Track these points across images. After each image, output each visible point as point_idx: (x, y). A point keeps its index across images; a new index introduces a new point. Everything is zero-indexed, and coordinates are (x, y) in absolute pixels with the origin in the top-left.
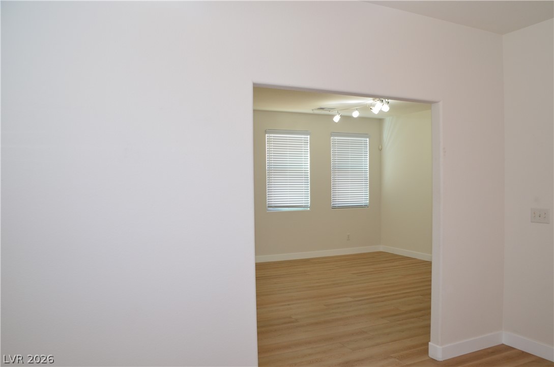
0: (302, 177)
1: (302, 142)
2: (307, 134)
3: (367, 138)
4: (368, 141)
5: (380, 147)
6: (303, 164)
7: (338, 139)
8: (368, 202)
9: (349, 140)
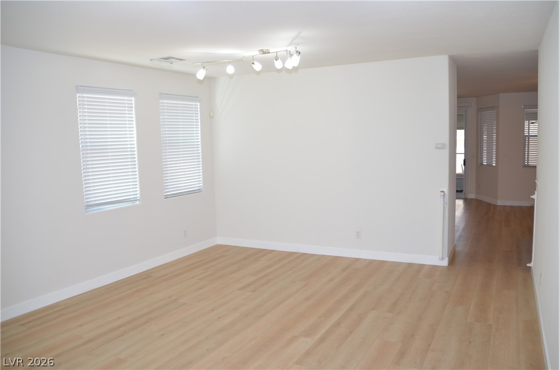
0: (128, 158)
1: (125, 107)
2: (131, 95)
3: (198, 101)
4: (199, 106)
5: (211, 114)
6: (128, 139)
7: (167, 103)
8: (201, 185)
9: (178, 104)
